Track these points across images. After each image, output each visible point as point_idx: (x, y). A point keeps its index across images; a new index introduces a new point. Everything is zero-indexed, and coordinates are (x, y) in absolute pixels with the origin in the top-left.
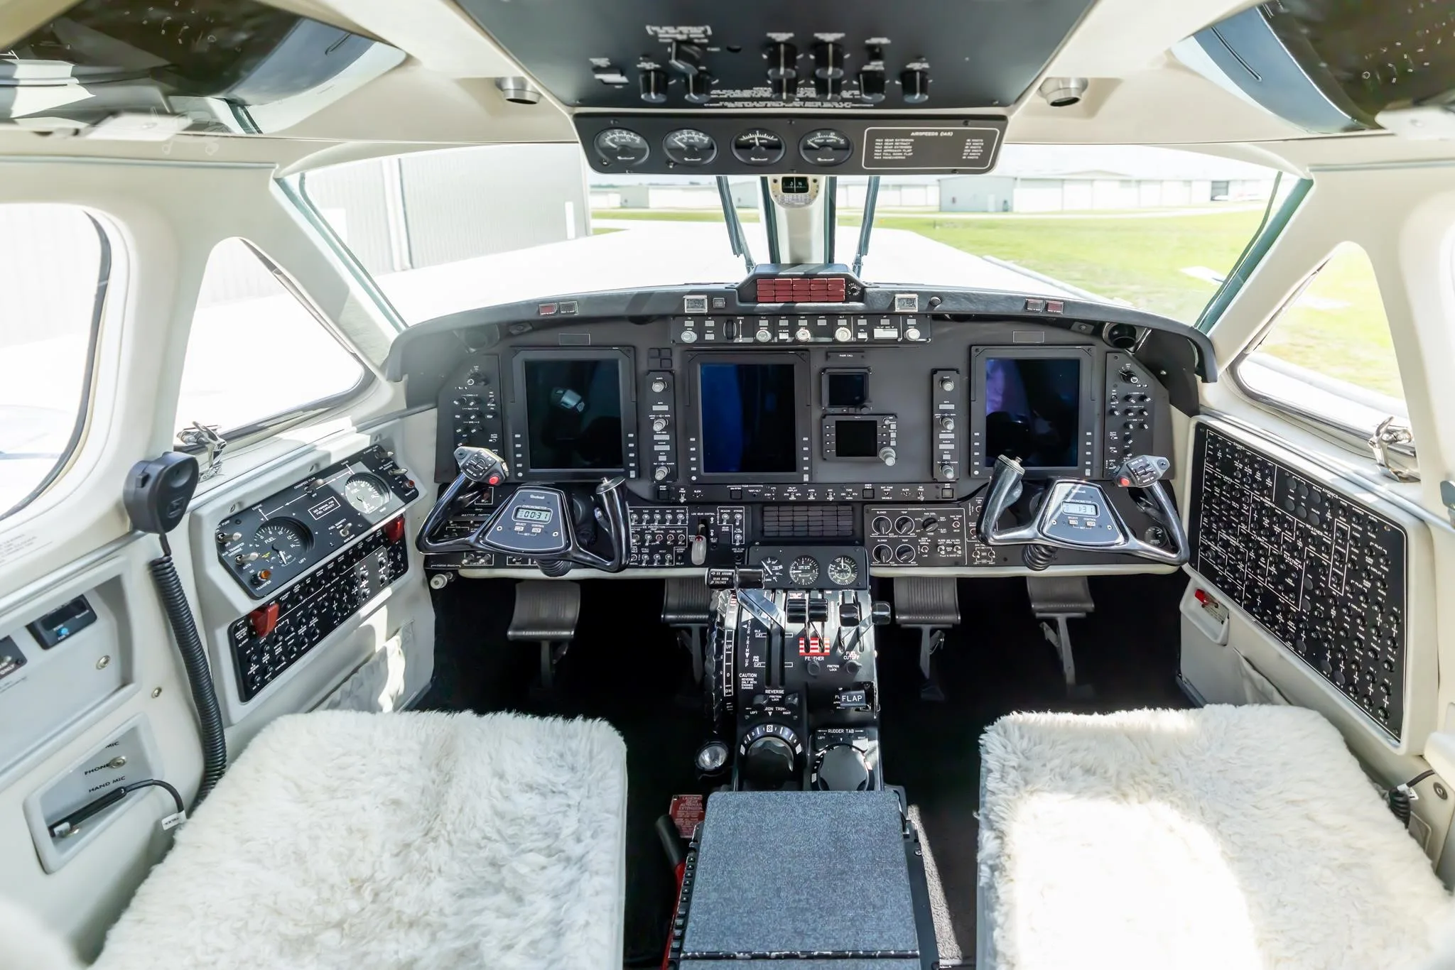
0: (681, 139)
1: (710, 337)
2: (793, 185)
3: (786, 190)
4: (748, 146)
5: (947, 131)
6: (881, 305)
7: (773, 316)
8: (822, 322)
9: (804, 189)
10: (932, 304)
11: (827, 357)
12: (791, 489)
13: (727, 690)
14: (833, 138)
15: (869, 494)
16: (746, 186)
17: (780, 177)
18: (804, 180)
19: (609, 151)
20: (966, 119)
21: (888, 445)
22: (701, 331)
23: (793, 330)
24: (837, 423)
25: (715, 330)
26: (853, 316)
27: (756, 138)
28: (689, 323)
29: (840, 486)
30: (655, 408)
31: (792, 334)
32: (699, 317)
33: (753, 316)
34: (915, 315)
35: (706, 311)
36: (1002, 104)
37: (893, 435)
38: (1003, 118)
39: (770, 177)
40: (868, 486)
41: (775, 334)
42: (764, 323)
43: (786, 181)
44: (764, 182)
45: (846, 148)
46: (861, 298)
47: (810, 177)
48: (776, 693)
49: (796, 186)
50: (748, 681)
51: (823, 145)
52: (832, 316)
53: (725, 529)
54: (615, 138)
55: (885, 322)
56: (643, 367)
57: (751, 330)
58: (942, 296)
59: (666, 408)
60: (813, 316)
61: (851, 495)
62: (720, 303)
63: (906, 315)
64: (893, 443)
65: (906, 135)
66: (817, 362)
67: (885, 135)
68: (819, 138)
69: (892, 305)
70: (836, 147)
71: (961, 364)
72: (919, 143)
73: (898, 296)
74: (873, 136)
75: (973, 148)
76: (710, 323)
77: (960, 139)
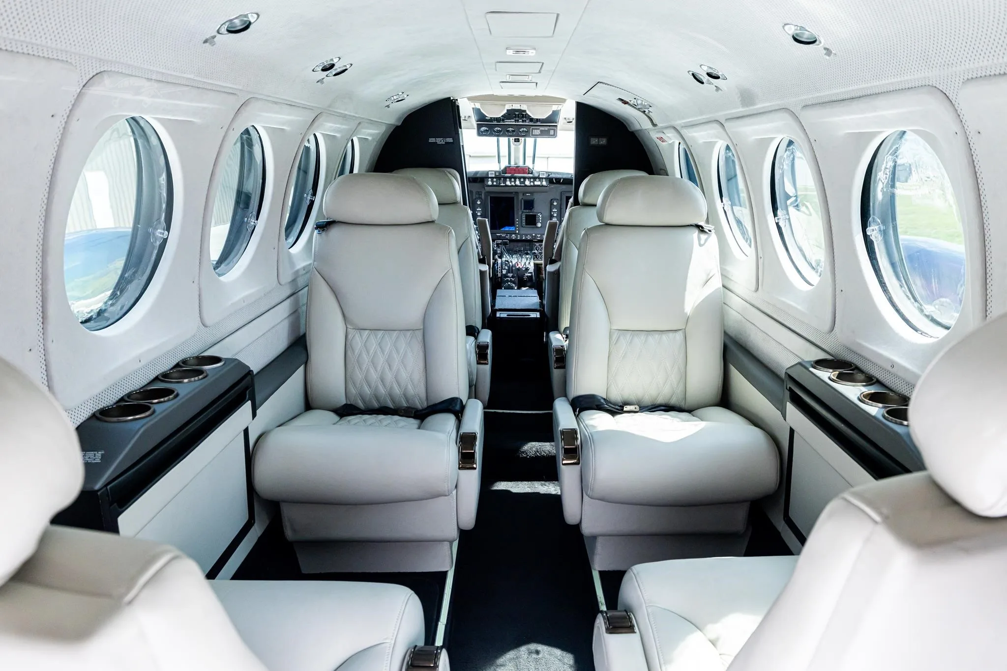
0: (496, 129)
1: (495, 183)
2: (516, 140)
3: (515, 141)
4: (508, 131)
5: (546, 129)
6: (536, 175)
7: (510, 178)
8: (522, 180)
9: (519, 141)
10: (549, 175)
11: (523, 195)
12: (513, 235)
13: (499, 275)
14: (525, 129)
15: (534, 237)
16: (504, 140)
17: (514, 138)
18: (519, 139)
19: (482, 132)
20: (550, 126)
21: (539, 222)
22: (493, 182)
23: (515, 182)
24: (526, 215)
25: (496, 182)
26: (529, 178)
27: (510, 129)
28: (490, 180)
29: (526, 235)
30: (477, 209)
31: (515, 183)
32: (492, 178)
33: (505, 178)
34: (545, 178)
35: (494, 176)
36: (556, 123)
37: (540, 219)
38: (556, 126)
39: (511, 138)
40: (534, 235)
41: (511, 183)
42: (508, 180)
43: (515, 139)
44: (509, 139)
45: (527, 132)
46: (532, 173)
47: (520, 138)
48: (510, 275)
49: (517, 140)
50: (504, 272)
51: (523, 131)
52: (525, 178)
53: (495, 249)
54: (483, 129)
55: (537, 180)
56: (474, 197)
57: (505, 182)
58: (551, 173)
59: (480, 209)
60: (520, 178)
61: (529, 238)
62: (497, 174)
63: (543, 178)
64: (540, 221)
65: (539, 129)
66: (521, 196)
67: (535, 129)
68: (522, 129)
69: (539, 176)
70: (526, 132)
71: (559, 198)
72: (541, 131)
73: (541, 173)
74: (532, 129)
75: (552, 132)
76: (495, 180)
77: (549, 130)
